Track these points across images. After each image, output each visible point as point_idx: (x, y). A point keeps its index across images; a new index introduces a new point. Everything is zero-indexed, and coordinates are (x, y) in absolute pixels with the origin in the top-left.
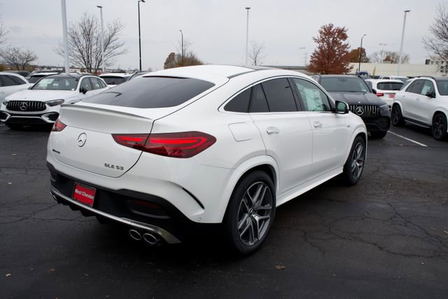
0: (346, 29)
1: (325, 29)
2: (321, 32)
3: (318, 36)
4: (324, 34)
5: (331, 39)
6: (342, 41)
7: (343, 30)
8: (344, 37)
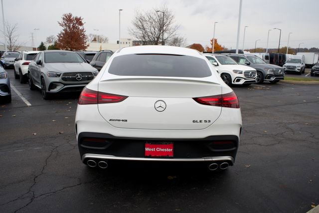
0: (82, 18)
1: (66, 17)
2: (64, 19)
3: (61, 21)
4: (66, 20)
5: (72, 25)
6: (80, 26)
7: (80, 19)
8: (81, 24)
